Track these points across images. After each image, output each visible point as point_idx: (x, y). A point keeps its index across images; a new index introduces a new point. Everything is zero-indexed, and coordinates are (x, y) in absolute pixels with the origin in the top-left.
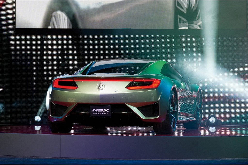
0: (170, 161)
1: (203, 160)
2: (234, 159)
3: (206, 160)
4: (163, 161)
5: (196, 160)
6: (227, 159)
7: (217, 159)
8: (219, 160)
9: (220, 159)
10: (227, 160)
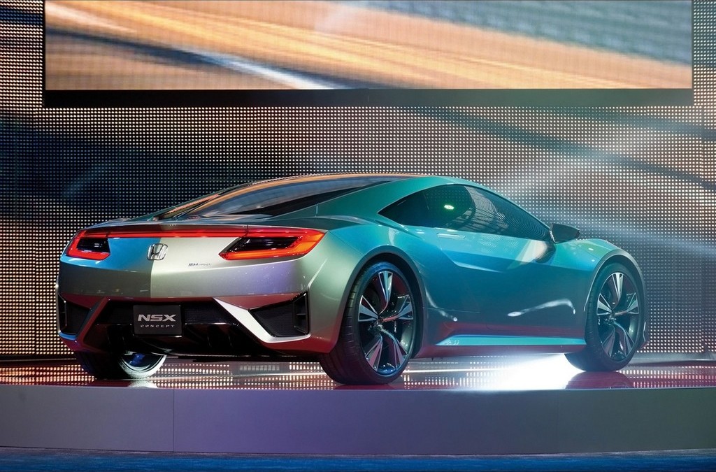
0: (480, 458)
1: (574, 455)
2: (660, 452)
3: (583, 455)
4: (461, 458)
5: (555, 455)
6: (640, 453)
7: (613, 453)
8: (617, 455)
9: (621, 453)
10: (640, 456)
